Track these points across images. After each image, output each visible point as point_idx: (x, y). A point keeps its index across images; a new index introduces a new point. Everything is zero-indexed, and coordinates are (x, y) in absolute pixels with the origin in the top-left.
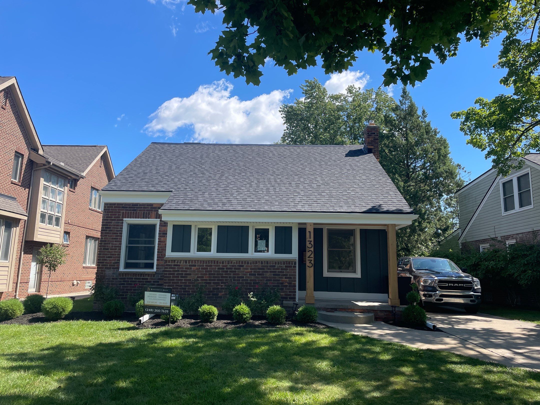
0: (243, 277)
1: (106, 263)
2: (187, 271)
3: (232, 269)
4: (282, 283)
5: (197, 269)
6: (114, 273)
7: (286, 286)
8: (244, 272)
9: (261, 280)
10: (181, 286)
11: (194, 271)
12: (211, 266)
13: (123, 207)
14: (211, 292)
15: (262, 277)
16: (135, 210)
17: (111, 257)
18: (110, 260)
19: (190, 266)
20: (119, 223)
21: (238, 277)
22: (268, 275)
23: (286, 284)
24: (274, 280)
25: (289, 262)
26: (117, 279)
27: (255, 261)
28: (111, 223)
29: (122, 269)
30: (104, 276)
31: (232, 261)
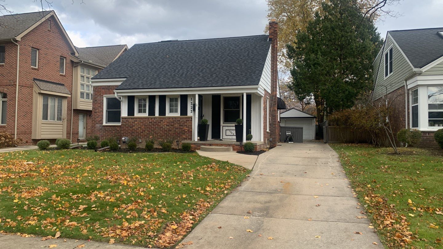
0: (163, 127)
1: (96, 120)
2: (133, 124)
3: (156, 122)
4: (184, 130)
5: (138, 123)
6: (100, 126)
7: (187, 132)
8: (163, 124)
9: (172, 129)
10: (130, 132)
11: (136, 124)
12: (145, 121)
13: (103, 88)
14: (146, 135)
15: (173, 127)
16: (109, 90)
17: (98, 117)
18: (98, 119)
19: (134, 121)
20: (101, 97)
21: (160, 127)
22: (176, 125)
23: (186, 131)
24: (180, 129)
25: (188, 118)
26: (102, 129)
27: (169, 118)
28: (97, 98)
29: (104, 124)
30: (95, 128)
31: (156, 118)
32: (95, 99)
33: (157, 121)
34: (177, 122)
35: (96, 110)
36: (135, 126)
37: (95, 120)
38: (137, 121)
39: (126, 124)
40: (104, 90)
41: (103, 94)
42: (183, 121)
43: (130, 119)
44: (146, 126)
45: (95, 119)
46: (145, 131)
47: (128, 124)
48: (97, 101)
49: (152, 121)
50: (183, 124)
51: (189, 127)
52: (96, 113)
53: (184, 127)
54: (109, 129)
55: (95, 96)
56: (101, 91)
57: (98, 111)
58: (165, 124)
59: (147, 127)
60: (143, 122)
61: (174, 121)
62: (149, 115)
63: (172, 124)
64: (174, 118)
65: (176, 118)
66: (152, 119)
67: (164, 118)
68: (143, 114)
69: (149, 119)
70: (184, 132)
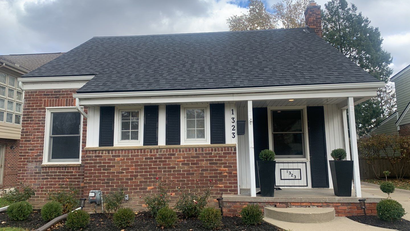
1: (28, 156)
3: (161, 158)
4: (221, 173)
5: (121, 160)
6: (36, 167)
11: (118, 163)
12: (138, 156)
14: (138, 185)
16: (58, 97)
18: (32, 153)
19: (113, 156)
20: (41, 112)
21: (169, 168)
22: (204, 164)
23: (225, 174)
25: (228, 147)
26: (39, 173)
27: (189, 149)
28: (32, 112)
29: (45, 162)
30: (26, 170)
31: (161, 149)
32: (29, 115)
33: (162, 155)
34: (204, 157)
35: (29, 135)
36: (114, 166)
37: (25, 156)
38: (119, 156)
39: (95, 163)
40: (48, 98)
41: (45, 106)
42: (217, 154)
43: (104, 152)
44: (139, 165)
45: (28, 153)
46: (137, 176)
47: (101, 163)
48: (31, 118)
49: (151, 155)
50: (218, 160)
51: (231, 167)
52: (29, 141)
53: (220, 167)
54: (56, 172)
55: (29, 109)
56: (41, 100)
57: (32, 137)
58: (180, 161)
59: (140, 169)
60: (133, 159)
61: (199, 154)
62: (144, 145)
63: (194, 161)
64: (199, 148)
65: (202, 148)
66: (151, 152)
67: (177, 150)
68: (130, 141)
69: (144, 152)
70: (219, 177)
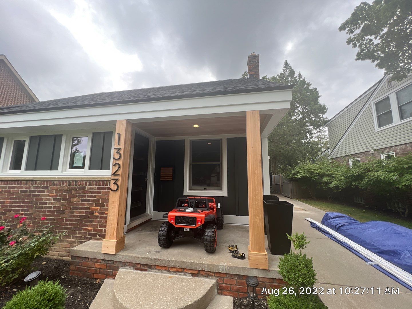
4: (91, 213)
8: (48, 195)
9: (66, 208)
15: (68, 204)
21: (41, 203)
22: (75, 200)
23: (97, 214)
24: (82, 209)
31: (35, 180)
33: (37, 188)
42: (91, 188)
44: (14, 199)
46: (11, 210)
49: (26, 188)
50: (91, 196)
51: (104, 205)
53: (92, 205)
58: (52, 196)
60: (10, 191)
61: (72, 188)
63: (65, 196)
64: (73, 181)
66: (27, 184)
67: (51, 182)
70: (90, 218)
